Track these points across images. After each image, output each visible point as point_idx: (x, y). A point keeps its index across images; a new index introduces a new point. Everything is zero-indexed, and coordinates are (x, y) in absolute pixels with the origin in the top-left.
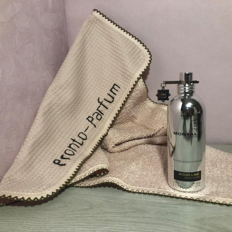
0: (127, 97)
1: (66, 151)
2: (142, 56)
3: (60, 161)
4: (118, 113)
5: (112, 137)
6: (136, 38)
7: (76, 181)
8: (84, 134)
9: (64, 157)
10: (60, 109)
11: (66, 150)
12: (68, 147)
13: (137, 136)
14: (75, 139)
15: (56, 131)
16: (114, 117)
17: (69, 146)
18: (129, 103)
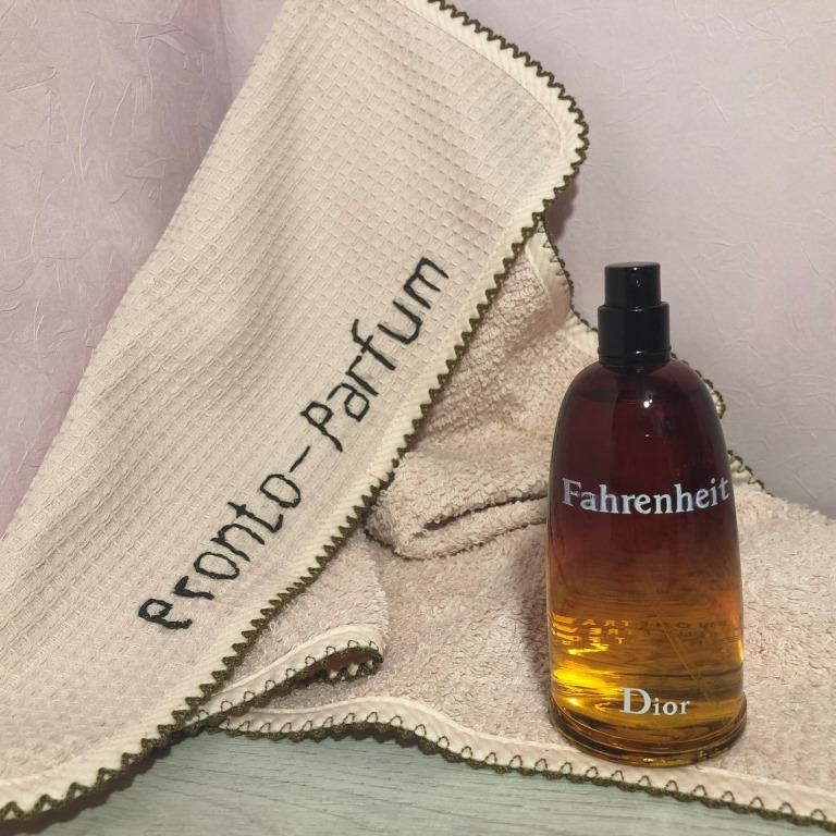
0: (477, 315)
1: (203, 559)
2: (544, 133)
3: (168, 607)
4: (438, 386)
5: (411, 492)
6: (520, 50)
7: (227, 707)
8: (289, 482)
9: (191, 587)
10: (178, 373)
11: (202, 556)
12: (213, 540)
13: (524, 488)
14: (244, 506)
15: (163, 473)
16: (423, 407)
17: (216, 536)
18: (485, 343)
